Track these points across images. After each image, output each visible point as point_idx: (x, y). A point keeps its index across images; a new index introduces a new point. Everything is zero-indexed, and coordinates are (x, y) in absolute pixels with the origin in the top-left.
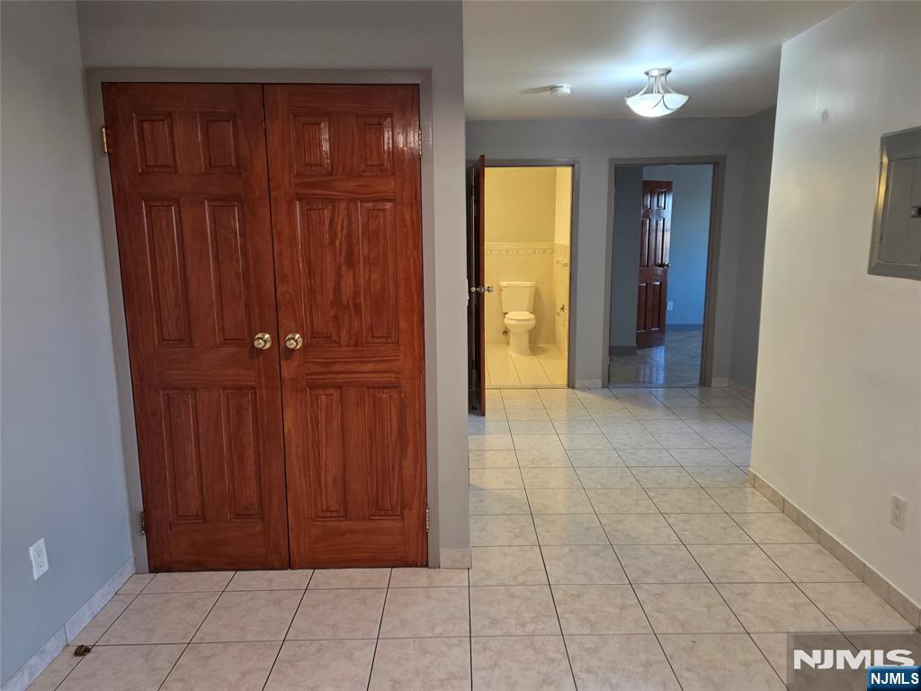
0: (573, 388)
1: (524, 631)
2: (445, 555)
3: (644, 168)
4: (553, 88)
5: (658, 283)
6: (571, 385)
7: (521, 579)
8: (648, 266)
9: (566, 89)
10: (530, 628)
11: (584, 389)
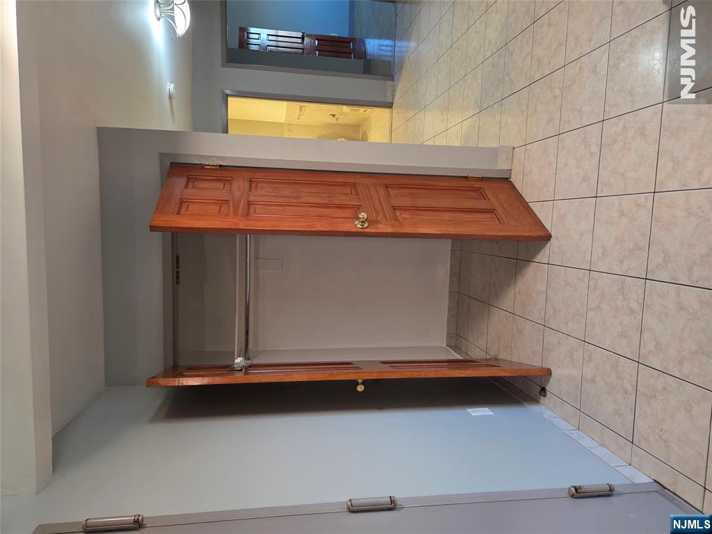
0: (392, 103)
1: (559, 96)
2: (502, 165)
3: (229, 47)
4: (170, 97)
5: (317, 52)
6: (389, 105)
7: (524, 107)
8: (303, 49)
9: (170, 87)
10: (557, 92)
11: (393, 95)
